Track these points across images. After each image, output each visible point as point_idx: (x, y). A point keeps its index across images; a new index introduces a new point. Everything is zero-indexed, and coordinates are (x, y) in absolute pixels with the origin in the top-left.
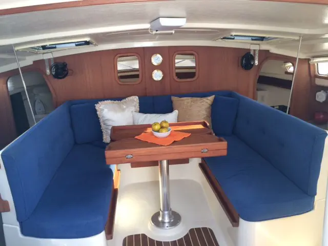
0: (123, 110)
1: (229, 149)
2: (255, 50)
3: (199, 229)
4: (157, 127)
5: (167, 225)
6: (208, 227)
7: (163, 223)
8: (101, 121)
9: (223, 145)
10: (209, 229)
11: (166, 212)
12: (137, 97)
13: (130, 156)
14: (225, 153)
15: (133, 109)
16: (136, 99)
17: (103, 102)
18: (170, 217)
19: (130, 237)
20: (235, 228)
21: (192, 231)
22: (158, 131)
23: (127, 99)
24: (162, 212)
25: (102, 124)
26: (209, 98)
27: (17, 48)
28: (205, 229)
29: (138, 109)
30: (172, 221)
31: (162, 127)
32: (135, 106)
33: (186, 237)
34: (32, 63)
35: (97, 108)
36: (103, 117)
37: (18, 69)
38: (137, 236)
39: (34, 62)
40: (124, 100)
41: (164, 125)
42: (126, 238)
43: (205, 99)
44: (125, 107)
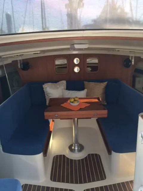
0: (57, 88)
1: (108, 114)
2: (132, 57)
3: (93, 154)
4: (72, 100)
5: (76, 151)
6: (98, 154)
7: (75, 150)
8: (46, 94)
9: (105, 112)
10: (98, 155)
11: (76, 145)
12: (65, 81)
13: (57, 115)
14: (106, 116)
15: (63, 87)
16: (64, 82)
17: (47, 84)
18: (78, 147)
19: (57, 156)
20: (109, 155)
21: (89, 155)
22: (73, 102)
23: (60, 82)
24: (74, 144)
25: (46, 95)
26: (104, 83)
27: (3, 57)
28: (96, 155)
29: (66, 88)
30: (79, 149)
31: (75, 100)
32: (64, 86)
33: (86, 158)
34: (11, 62)
35: (44, 87)
36: (47, 92)
37: (3, 65)
38: (61, 156)
39: (12, 61)
40: (58, 83)
41: (76, 99)
42: (55, 156)
43: (102, 84)
44: (58, 86)
